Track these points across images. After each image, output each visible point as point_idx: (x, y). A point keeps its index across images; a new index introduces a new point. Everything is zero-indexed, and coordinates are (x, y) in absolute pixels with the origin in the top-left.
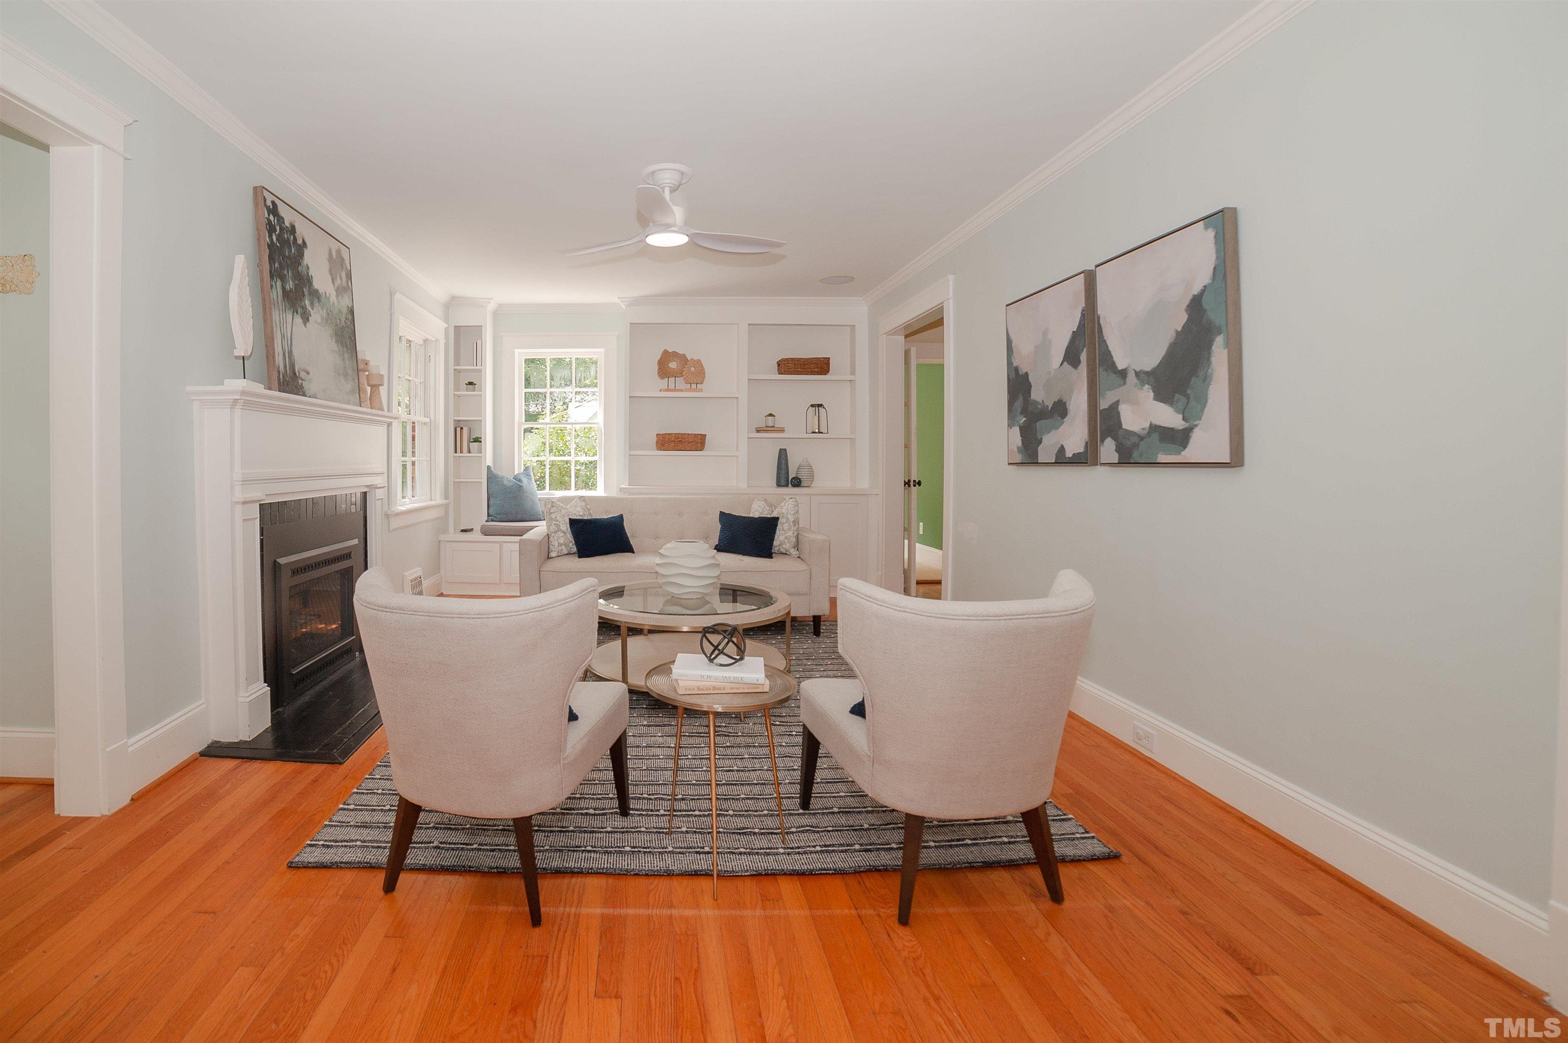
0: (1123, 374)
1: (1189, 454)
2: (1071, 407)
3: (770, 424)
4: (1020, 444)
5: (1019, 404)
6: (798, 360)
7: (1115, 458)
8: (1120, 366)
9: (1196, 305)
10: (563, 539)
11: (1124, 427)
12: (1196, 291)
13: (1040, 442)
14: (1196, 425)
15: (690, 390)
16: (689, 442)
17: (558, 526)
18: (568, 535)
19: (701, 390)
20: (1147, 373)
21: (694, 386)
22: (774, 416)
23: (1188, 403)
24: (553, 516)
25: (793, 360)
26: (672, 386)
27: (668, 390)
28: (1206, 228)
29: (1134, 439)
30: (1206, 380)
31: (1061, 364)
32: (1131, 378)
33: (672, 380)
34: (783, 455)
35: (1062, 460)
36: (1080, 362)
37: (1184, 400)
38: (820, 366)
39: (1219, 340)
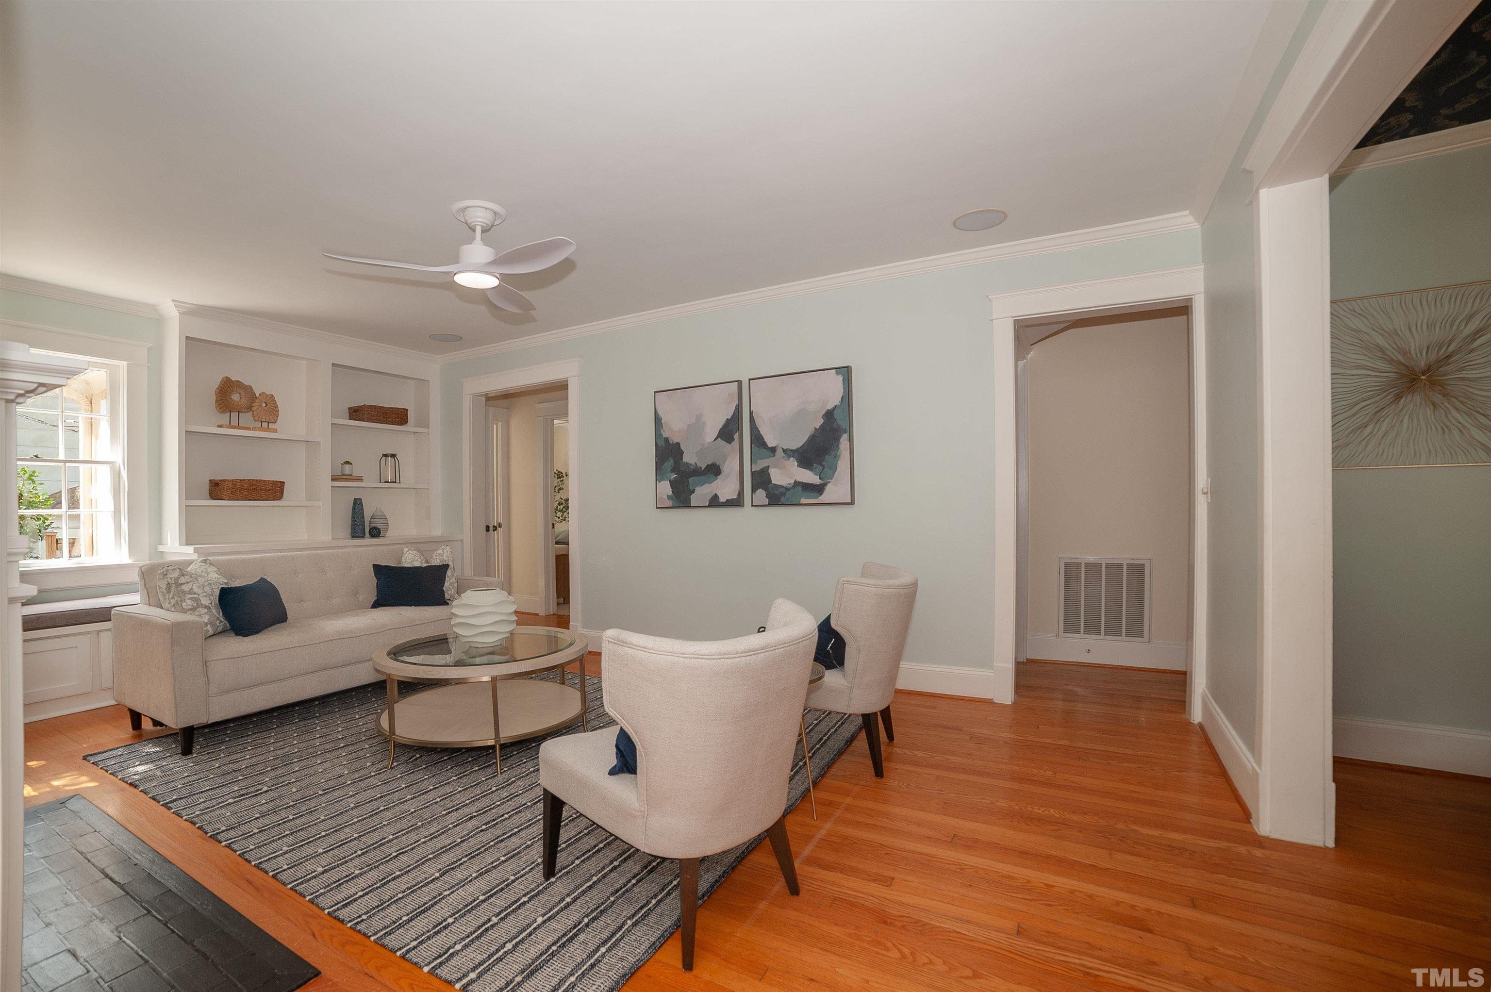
0: (773, 450)
1: (824, 498)
2: (725, 468)
3: (347, 472)
4: (670, 493)
5: (669, 464)
6: (381, 408)
7: (766, 502)
8: (770, 445)
9: (829, 415)
10: (208, 617)
11: (773, 482)
12: (830, 407)
13: (693, 491)
14: (829, 482)
15: (261, 429)
16: (266, 491)
17: (197, 600)
18: (214, 611)
19: (275, 431)
20: (792, 451)
21: (265, 425)
22: (351, 464)
23: (823, 470)
24: (186, 588)
25: (376, 407)
26: (234, 422)
27: (231, 426)
28: (837, 374)
29: (783, 490)
30: (836, 457)
31: (715, 439)
32: (779, 453)
33: (234, 415)
34: (357, 505)
35: (714, 502)
36: (734, 439)
37: (821, 468)
38: (398, 417)
39: (845, 437)
